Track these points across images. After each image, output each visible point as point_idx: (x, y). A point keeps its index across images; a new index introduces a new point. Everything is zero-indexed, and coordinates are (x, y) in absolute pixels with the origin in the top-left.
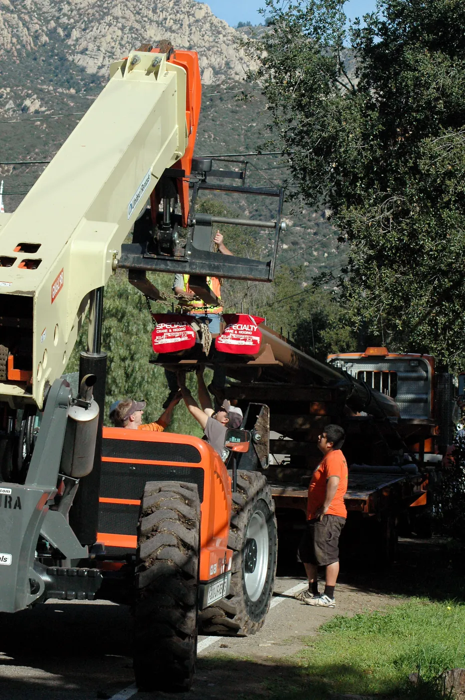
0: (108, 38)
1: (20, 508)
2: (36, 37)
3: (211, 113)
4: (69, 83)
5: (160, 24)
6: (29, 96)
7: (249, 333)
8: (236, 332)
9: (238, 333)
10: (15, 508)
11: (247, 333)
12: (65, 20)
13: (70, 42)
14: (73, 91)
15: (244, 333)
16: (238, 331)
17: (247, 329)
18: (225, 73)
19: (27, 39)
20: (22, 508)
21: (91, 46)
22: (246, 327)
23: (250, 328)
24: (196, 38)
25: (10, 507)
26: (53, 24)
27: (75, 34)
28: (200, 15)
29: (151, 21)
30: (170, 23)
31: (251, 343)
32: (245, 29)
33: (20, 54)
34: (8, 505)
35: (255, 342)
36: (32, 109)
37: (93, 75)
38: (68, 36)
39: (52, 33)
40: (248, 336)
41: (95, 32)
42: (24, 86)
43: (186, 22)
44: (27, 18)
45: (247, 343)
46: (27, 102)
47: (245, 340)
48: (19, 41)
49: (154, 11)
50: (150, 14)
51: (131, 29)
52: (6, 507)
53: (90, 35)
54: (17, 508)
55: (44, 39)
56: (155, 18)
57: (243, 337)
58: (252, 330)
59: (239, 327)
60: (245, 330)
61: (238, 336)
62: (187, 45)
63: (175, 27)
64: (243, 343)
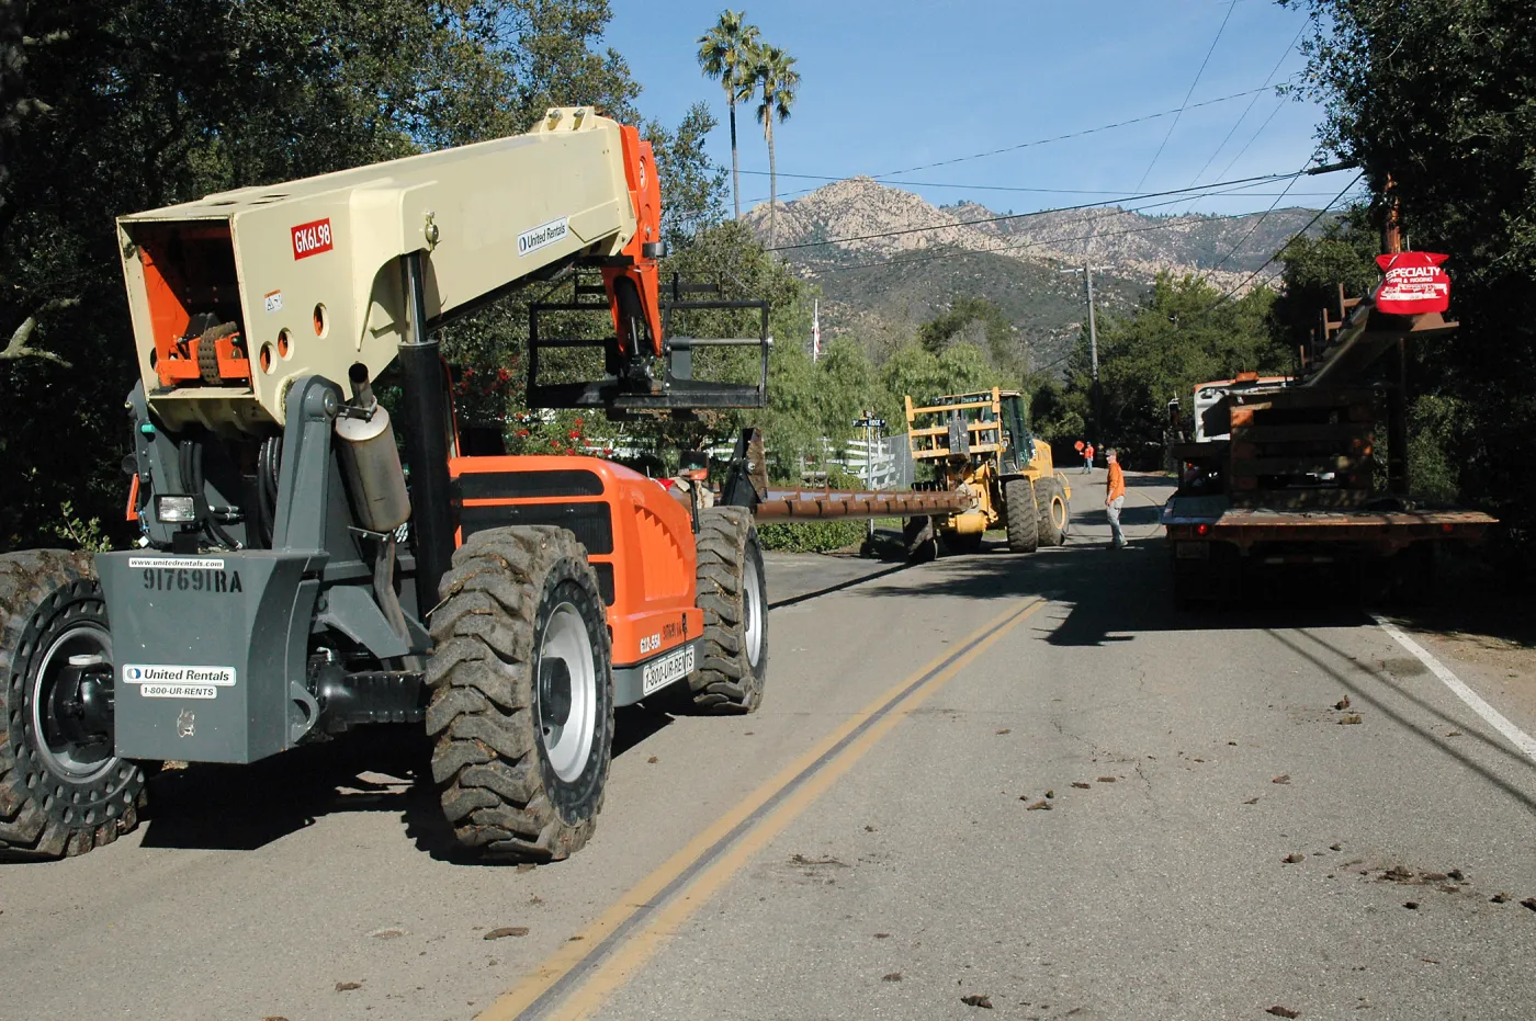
0: (854, 224)
1: (240, 590)
2: (805, 228)
3: (928, 268)
4: (830, 256)
5: (887, 211)
6: (804, 267)
7: (1428, 280)
8: (1406, 281)
9: (1409, 282)
10: (232, 590)
11: (1424, 280)
12: (823, 214)
13: (828, 229)
14: (832, 261)
15: (1419, 280)
16: (1408, 278)
17: (1424, 273)
18: (934, 240)
19: (799, 229)
20: (243, 589)
21: (842, 230)
22: (1420, 271)
23: (1428, 271)
24: (913, 218)
25: (225, 590)
26: (815, 218)
27: (831, 223)
28: (914, 202)
29: (881, 210)
30: (894, 210)
31: (1433, 296)
32: (945, 209)
33: (795, 240)
34: (221, 587)
35: (1439, 292)
36: (807, 276)
37: (845, 250)
38: (827, 225)
39: (816, 224)
40: (1426, 285)
41: (844, 220)
42: (800, 261)
43: (905, 209)
44: (798, 215)
45: (1427, 296)
46: (803, 271)
47: (1423, 291)
48: (794, 232)
49: (883, 203)
50: (880, 204)
51: (868, 216)
52: (218, 590)
53: (841, 222)
54: (236, 590)
55: (811, 228)
56: (884, 207)
57: (1418, 287)
58: (1432, 274)
59: (1410, 272)
60: (1419, 276)
61: (1409, 286)
62: (907, 223)
63: (898, 212)
64: (1420, 296)
